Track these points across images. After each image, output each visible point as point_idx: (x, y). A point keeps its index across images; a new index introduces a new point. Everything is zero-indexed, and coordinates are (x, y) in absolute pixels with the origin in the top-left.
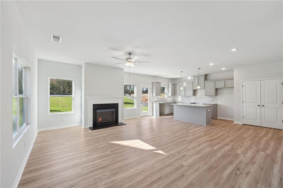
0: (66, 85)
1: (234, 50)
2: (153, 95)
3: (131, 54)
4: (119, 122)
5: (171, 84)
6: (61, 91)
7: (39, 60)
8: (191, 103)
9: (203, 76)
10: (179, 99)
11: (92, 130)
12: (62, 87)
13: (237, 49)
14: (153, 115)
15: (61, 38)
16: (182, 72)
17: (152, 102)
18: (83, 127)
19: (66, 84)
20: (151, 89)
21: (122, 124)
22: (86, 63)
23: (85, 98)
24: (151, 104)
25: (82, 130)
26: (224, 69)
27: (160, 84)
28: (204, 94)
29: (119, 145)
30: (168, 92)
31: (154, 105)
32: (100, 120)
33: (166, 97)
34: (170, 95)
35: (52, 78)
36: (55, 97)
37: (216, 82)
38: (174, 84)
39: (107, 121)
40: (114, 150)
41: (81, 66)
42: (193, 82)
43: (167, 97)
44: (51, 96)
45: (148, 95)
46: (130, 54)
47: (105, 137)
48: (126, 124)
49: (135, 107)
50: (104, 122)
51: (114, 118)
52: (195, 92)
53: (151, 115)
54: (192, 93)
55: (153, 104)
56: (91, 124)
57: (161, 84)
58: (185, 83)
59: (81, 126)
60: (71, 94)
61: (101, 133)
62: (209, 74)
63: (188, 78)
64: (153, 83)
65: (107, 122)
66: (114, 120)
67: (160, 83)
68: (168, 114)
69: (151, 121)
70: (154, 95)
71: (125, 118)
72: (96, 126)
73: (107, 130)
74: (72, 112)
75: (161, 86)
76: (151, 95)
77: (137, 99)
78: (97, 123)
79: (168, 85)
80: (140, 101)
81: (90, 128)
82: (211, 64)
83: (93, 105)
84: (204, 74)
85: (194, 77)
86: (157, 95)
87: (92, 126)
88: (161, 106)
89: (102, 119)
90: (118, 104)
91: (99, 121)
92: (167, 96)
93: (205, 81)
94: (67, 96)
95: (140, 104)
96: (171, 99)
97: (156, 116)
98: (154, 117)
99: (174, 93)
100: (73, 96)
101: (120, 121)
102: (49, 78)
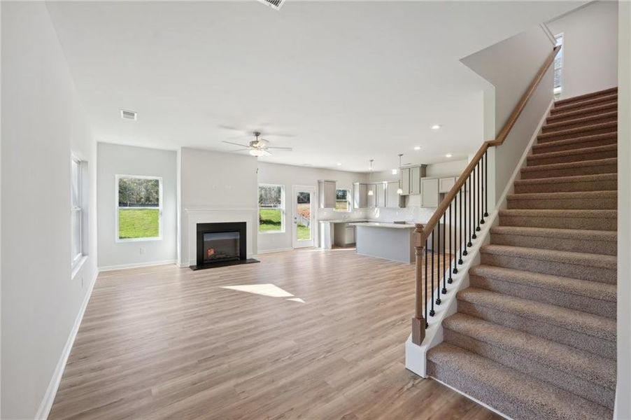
0: (152, 185)
1: (436, 127)
2: (319, 206)
3: (260, 133)
4: (247, 258)
5: (358, 184)
6: (142, 198)
7: (99, 143)
8: (395, 223)
9: (419, 168)
10: (376, 214)
11: (195, 270)
12: (144, 190)
13: (441, 126)
14: (320, 246)
15: (136, 114)
16: (372, 161)
17: (319, 220)
18: (179, 265)
19: (152, 183)
20: (317, 194)
21: (253, 261)
22: (182, 148)
23: (182, 213)
24: (316, 224)
25: (179, 269)
26: (449, 156)
27: (335, 185)
28: (420, 205)
29: (234, 291)
30: (354, 200)
31: (323, 225)
32: (211, 252)
33: (349, 209)
34: (356, 206)
35: (122, 176)
36: (128, 210)
37: (440, 180)
38: (366, 184)
39: (224, 256)
40: (223, 298)
41: (175, 153)
42: (399, 181)
43: (350, 211)
44: (121, 208)
45: (311, 207)
46: (257, 134)
47: (215, 280)
48: (259, 262)
49: (283, 229)
50: (217, 256)
51: (238, 252)
52: (404, 200)
53: (317, 246)
54: (397, 202)
55: (319, 224)
56: (193, 260)
57: (337, 184)
58: (386, 182)
59: (175, 264)
60: (157, 205)
61: (209, 274)
62: (430, 165)
63: (392, 172)
64: (319, 182)
65: (224, 258)
66: (239, 255)
67: (334, 182)
68: (349, 244)
69: (316, 257)
70: (322, 206)
71: (259, 252)
72: (202, 263)
73: (221, 271)
74: (160, 238)
75: (337, 189)
76: (316, 205)
77: (286, 214)
78: (205, 258)
79: (354, 185)
80: (293, 219)
81: (191, 267)
82: (417, 148)
83: (198, 224)
84: (419, 163)
85: (402, 169)
86: (327, 206)
87: (196, 264)
88: (337, 228)
89: (215, 252)
90: (245, 223)
91: (209, 254)
92: (352, 209)
93: (422, 179)
94: (149, 208)
95: (293, 224)
96: (361, 213)
97: (325, 249)
98: (322, 249)
99: (365, 202)
100: (160, 207)
101: (249, 255)
102: (117, 177)
